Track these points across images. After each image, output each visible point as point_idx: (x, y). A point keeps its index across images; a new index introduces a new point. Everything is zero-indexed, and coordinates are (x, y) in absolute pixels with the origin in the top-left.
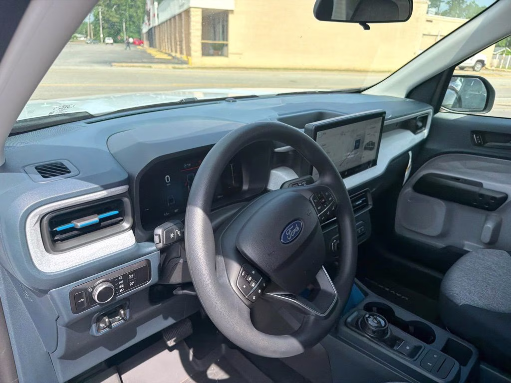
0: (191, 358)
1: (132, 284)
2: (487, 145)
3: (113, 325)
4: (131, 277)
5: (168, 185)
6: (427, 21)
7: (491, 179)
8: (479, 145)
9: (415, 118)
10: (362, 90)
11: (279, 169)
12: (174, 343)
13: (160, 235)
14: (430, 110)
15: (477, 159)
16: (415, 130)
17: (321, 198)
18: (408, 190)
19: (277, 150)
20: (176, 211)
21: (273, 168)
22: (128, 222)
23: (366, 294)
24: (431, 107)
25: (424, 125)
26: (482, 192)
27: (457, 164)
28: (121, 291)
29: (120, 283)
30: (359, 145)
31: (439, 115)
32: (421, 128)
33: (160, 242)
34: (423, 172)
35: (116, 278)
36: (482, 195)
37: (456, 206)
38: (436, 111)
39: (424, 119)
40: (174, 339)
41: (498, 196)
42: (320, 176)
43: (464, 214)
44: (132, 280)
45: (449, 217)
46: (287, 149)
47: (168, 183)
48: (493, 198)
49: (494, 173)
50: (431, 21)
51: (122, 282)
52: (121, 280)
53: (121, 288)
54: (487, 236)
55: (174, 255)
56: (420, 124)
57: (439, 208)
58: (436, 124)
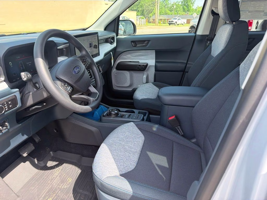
0: (36, 162)
1: (11, 106)
2: (137, 46)
3: (3, 131)
4: (10, 103)
5: (11, 67)
6: (106, 4)
7: (142, 59)
8: (135, 46)
9: (110, 38)
10: (85, 29)
11: (61, 57)
12: (27, 155)
13: (24, 75)
14: (114, 34)
15: (136, 52)
16: (111, 43)
17: (84, 60)
18: (114, 70)
19: (58, 48)
20: (18, 79)
21: (58, 57)
22: (2, 77)
23: (108, 108)
24: (115, 33)
25: (114, 41)
26: (139, 64)
27: (129, 56)
28: (6, 109)
29: (5, 105)
30: (91, 46)
31: (118, 37)
32: (113, 42)
33: (25, 78)
34: (118, 61)
35: (3, 103)
36: (140, 65)
37: (132, 72)
38: (117, 35)
39: (113, 38)
40: (26, 153)
41: (145, 64)
42: (80, 52)
43: (136, 75)
44: (10, 104)
45: (131, 77)
46: (63, 46)
47: (11, 66)
48: (143, 65)
49: (142, 57)
50: (107, 4)
51: (6, 105)
52: (6, 104)
53: (6, 108)
54: (145, 80)
55: (27, 92)
56: (112, 41)
57: (127, 74)
58: (118, 41)
